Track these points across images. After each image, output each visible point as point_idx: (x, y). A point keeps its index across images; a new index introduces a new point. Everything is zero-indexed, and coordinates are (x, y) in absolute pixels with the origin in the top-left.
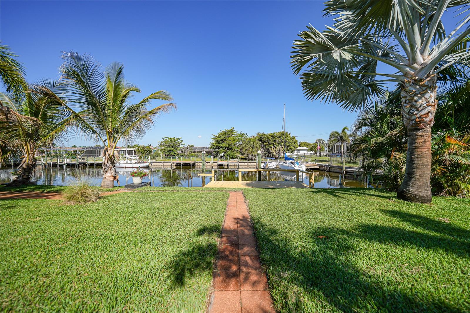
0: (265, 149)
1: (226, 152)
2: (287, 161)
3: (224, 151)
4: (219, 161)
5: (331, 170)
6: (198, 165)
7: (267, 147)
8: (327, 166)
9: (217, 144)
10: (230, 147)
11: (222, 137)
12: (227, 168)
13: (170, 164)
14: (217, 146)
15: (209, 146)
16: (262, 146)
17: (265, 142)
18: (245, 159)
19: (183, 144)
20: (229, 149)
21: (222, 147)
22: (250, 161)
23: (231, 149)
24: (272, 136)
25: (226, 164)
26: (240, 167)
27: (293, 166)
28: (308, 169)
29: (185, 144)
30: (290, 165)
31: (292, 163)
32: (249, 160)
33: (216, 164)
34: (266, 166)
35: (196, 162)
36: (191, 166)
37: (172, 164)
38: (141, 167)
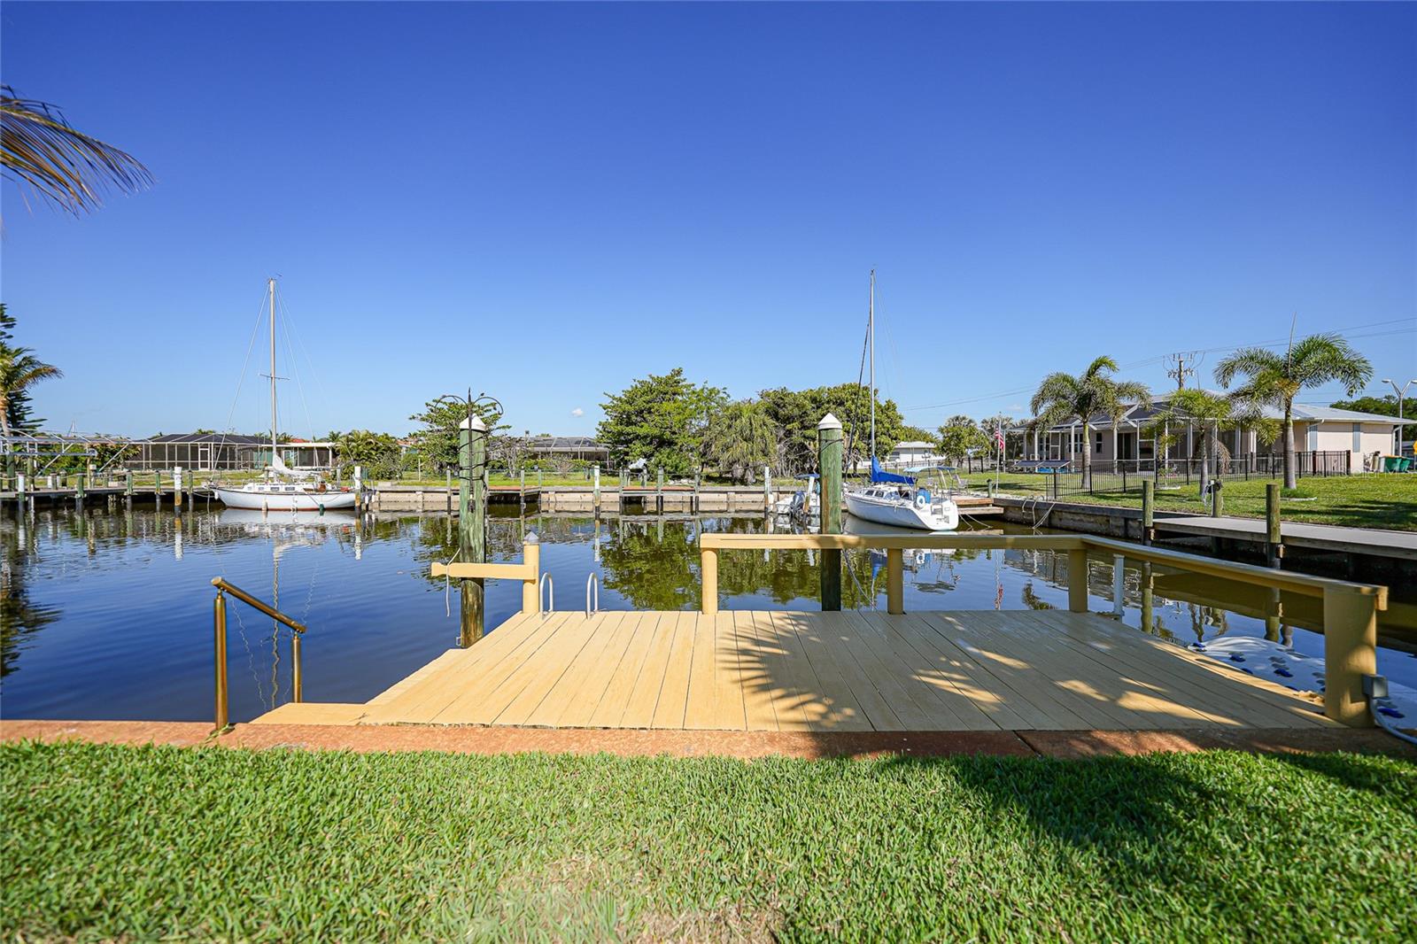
0: (791, 447)
1: (652, 455)
2: (881, 487)
3: (645, 449)
4: (625, 485)
5: (1056, 521)
6: (552, 499)
7: (797, 438)
8: (1040, 507)
9: (619, 428)
10: (667, 435)
11: (640, 403)
12: (656, 513)
13: (446, 496)
14: (620, 433)
15: (593, 435)
16: (781, 433)
17: (788, 420)
18: (721, 480)
19: (504, 427)
20: (663, 443)
21: (637, 437)
22: (739, 488)
23: (671, 443)
24: (814, 400)
25: (652, 497)
26: (701, 508)
27: (909, 505)
28: (964, 516)
29: (509, 427)
30: (895, 503)
31: (907, 496)
32: (734, 485)
33: (616, 497)
34: (801, 506)
35: (544, 489)
36: (524, 505)
37: (449, 498)
38: (327, 507)
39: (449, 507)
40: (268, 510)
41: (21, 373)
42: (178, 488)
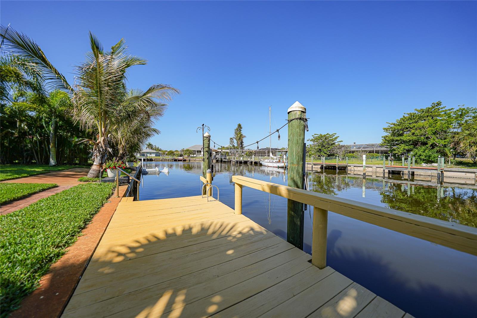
9: (393, 138)
25: (407, 172)
26: (446, 180)
33: (382, 170)
35: (349, 165)
36: (338, 171)
37: (312, 166)
38: (279, 166)
39: (312, 169)
40: (268, 166)
41: (241, 137)
42: (253, 160)
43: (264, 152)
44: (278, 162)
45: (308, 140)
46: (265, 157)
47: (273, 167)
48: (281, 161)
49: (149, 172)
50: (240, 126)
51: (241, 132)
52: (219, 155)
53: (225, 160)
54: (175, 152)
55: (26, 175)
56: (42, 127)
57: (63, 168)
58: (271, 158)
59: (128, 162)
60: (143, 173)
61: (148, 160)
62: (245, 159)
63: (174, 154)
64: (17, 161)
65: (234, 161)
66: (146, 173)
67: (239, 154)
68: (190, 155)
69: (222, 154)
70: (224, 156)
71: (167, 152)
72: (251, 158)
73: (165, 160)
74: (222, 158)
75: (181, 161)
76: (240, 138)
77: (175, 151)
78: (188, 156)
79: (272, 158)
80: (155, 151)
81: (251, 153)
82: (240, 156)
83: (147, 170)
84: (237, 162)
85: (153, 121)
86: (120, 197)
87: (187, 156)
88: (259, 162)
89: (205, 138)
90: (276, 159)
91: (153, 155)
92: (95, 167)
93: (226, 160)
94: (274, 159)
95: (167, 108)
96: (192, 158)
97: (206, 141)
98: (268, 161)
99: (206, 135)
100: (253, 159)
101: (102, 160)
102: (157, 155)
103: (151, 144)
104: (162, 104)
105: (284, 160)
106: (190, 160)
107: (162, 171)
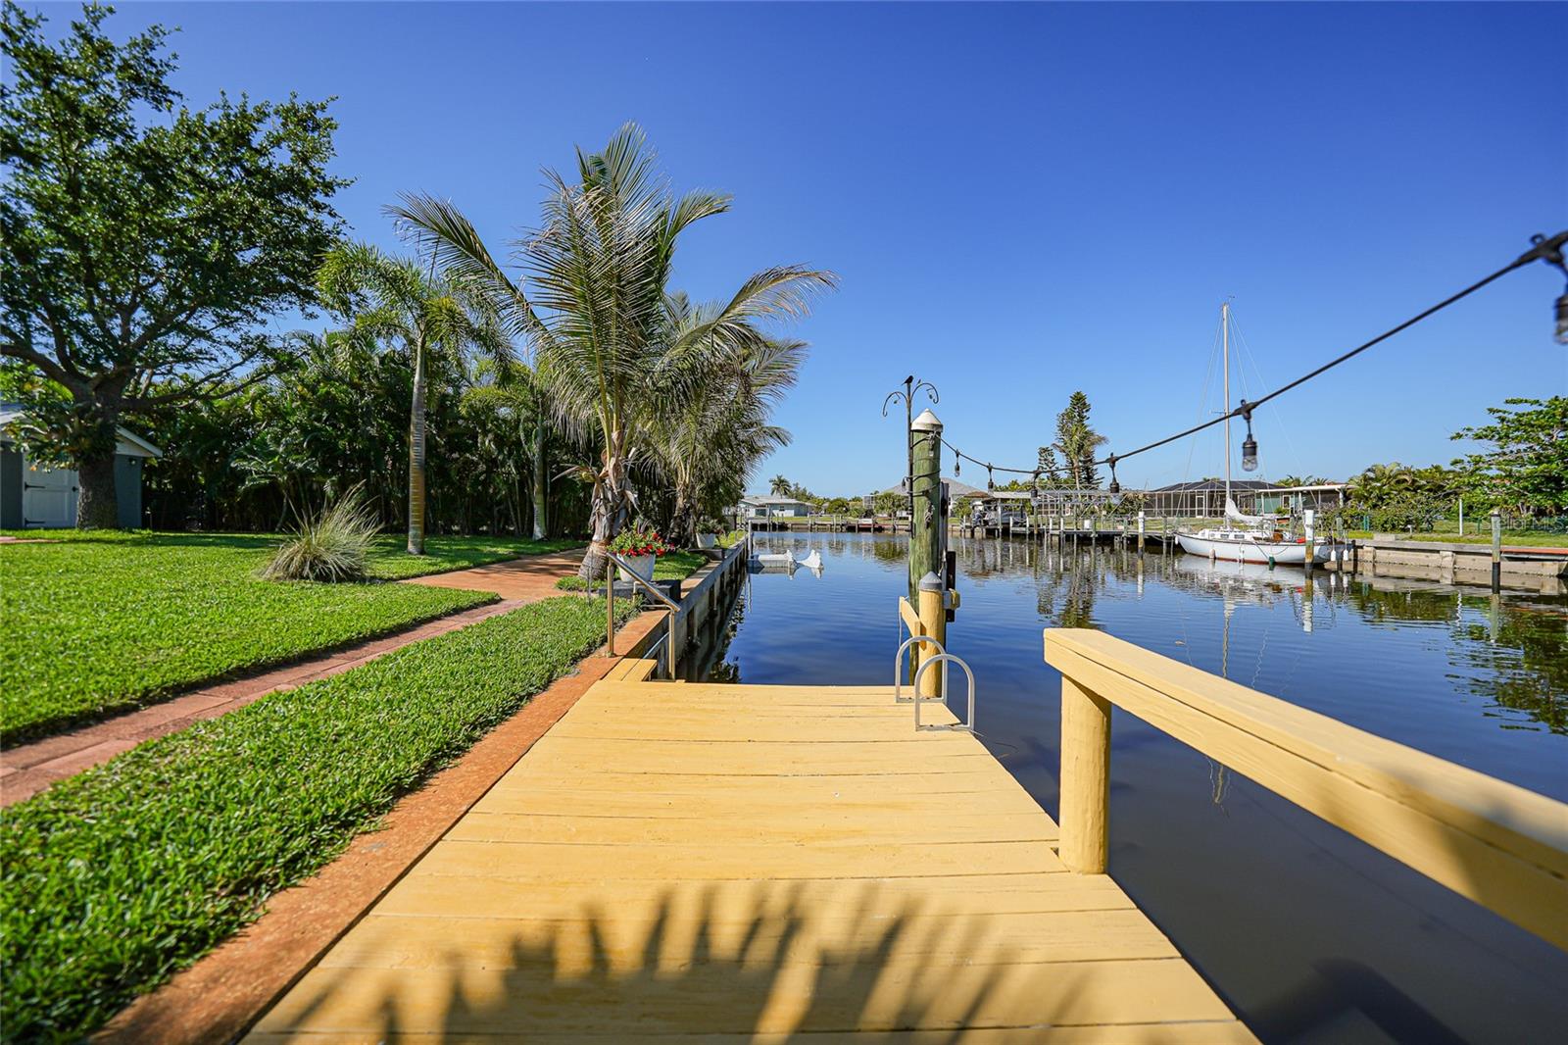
38: (1276, 560)
40: (1215, 558)
41: (1086, 443)
42: (1141, 530)
43: (1193, 497)
44: (1267, 540)
45: (1459, 436)
46: (1198, 517)
47: (1244, 562)
48: (1287, 536)
49: (766, 565)
50: (1079, 401)
51: (1086, 422)
52: (995, 510)
53: (1018, 529)
54: (850, 503)
55: (466, 563)
56: (518, 443)
57: (553, 548)
58: (1233, 521)
59: (702, 532)
60: (750, 565)
61: (774, 527)
62: (1104, 527)
63: (847, 510)
64: (485, 528)
65: (1057, 532)
66: (758, 568)
67: (1078, 506)
68: (895, 513)
69: (1007, 510)
70: (1015, 515)
71: (827, 504)
72: (1130, 523)
73: (822, 528)
74: (1009, 524)
75: (867, 530)
76: (1082, 447)
77: (853, 500)
78: (890, 516)
79: (1234, 523)
80: (794, 501)
81: (1132, 503)
82: (1081, 515)
83: (761, 558)
84: (1069, 537)
85: (768, 403)
86: (616, 656)
87: (885, 515)
88: (1170, 539)
89: (917, 437)
90: (1260, 527)
91: (789, 513)
92: (595, 548)
93: (1024, 529)
94: (1246, 528)
95: (808, 356)
96: (901, 522)
97: (923, 451)
98: (1218, 535)
99: (922, 421)
100: (1141, 525)
101: (611, 527)
102: (801, 511)
103: (783, 481)
104: (792, 343)
105: (1309, 533)
106: (895, 529)
107: (803, 562)
